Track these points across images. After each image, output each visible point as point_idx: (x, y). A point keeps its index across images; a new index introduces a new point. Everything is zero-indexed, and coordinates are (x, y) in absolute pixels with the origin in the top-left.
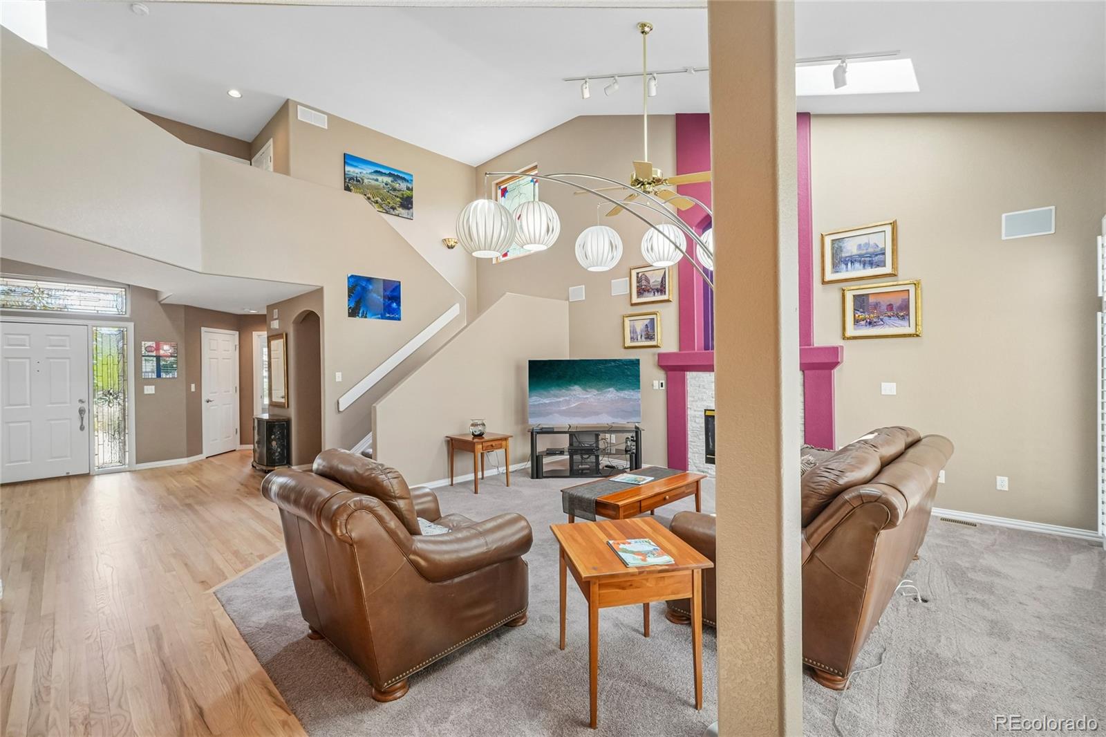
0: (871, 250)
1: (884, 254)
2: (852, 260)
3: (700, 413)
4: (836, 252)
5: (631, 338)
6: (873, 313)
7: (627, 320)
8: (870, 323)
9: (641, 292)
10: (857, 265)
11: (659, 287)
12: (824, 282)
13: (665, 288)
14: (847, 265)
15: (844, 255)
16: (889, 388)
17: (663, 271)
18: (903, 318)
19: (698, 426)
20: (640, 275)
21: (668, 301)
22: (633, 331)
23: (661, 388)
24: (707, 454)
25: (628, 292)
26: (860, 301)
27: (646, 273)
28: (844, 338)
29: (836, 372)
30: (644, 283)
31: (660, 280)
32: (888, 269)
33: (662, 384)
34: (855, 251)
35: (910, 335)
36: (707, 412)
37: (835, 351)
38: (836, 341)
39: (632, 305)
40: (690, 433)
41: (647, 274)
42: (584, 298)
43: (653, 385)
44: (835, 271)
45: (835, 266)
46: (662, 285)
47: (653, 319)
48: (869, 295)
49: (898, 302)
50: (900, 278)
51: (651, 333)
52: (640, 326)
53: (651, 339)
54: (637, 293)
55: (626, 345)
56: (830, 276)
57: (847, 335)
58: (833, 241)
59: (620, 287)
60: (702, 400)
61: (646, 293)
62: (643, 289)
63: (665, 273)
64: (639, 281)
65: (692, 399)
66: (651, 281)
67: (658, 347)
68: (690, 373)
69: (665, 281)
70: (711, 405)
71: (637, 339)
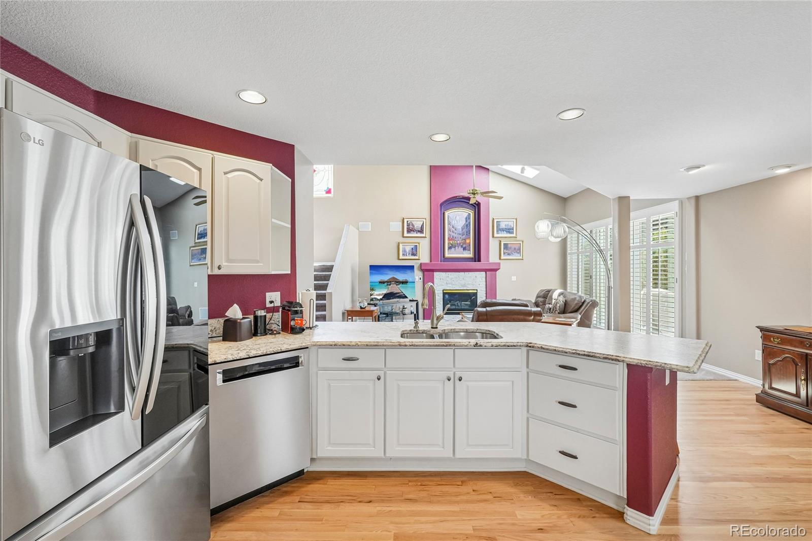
0: (509, 227)
1: (513, 229)
2: (503, 230)
3: (441, 291)
4: (498, 225)
5: (403, 254)
6: (510, 250)
7: (401, 245)
8: (509, 254)
9: (409, 231)
10: (505, 232)
12: (493, 237)
13: (423, 231)
14: (501, 231)
15: (500, 227)
16: (514, 278)
18: (518, 253)
19: (440, 297)
20: (409, 222)
22: (404, 251)
23: (420, 280)
24: (444, 310)
25: (401, 230)
26: (506, 246)
28: (500, 259)
29: (498, 272)
30: (411, 226)
31: (420, 226)
32: (514, 235)
33: (421, 278)
34: (504, 227)
35: (521, 259)
36: (444, 291)
37: (499, 264)
38: (497, 261)
39: (403, 237)
40: (436, 301)
41: (413, 223)
42: (370, 230)
44: (498, 233)
45: (497, 231)
46: (421, 229)
47: (417, 246)
48: (508, 244)
49: (517, 248)
50: (518, 239)
51: (415, 253)
52: (408, 249)
53: (415, 255)
54: (407, 231)
55: (400, 258)
56: (496, 235)
57: (502, 258)
58: (497, 222)
59: (396, 226)
60: (443, 285)
61: (412, 232)
62: (411, 230)
63: (423, 223)
64: (408, 225)
65: (437, 285)
66: (415, 226)
67: (420, 259)
68: (436, 273)
69: (423, 227)
70: (446, 287)
71: (407, 255)
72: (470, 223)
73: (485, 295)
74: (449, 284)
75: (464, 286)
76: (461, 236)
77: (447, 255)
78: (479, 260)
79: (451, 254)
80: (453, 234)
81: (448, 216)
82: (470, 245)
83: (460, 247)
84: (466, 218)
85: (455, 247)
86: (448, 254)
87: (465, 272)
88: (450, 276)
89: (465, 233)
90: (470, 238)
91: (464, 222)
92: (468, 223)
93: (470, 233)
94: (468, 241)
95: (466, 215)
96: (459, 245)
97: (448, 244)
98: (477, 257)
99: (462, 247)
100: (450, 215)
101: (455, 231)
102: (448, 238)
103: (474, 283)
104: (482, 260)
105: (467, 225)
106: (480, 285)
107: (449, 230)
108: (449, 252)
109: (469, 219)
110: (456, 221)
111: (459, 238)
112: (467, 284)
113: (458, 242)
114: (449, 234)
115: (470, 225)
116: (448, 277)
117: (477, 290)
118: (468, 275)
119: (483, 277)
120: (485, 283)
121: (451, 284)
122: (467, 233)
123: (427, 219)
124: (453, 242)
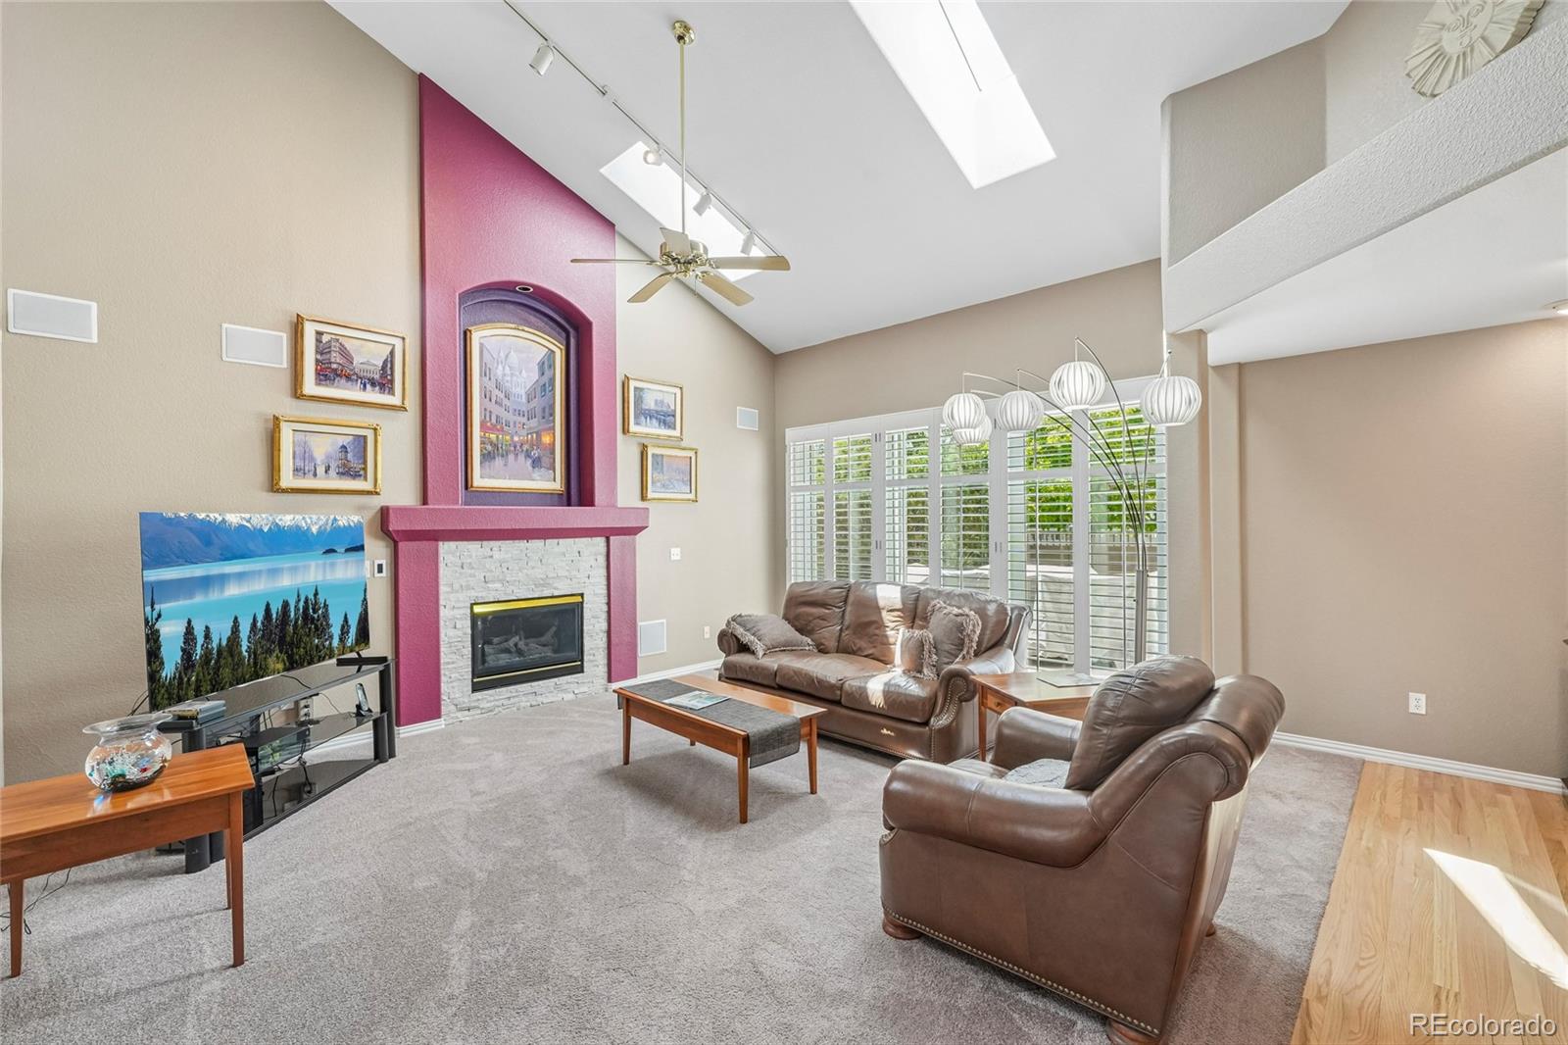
0: (665, 409)
1: (674, 416)
2: (649, 415)
3: (462, 611)
4: (639, 400)
5: (296, 470)
6: (666, 476)
7: (287, 431)
8: (664, 485)
9: (325, 374)
10: (654, 421)
11: (377, 377)
12: (626, 432)
13: (392, 382)
14: (646, 418)
15: (644, 407)
16: (676, 553)
17: (390, 348)
18: (686, 483)
19: (460, 633)
20: (325, 339)
21: (398, 408)
22: (305, 455)
23: (377, 575)
24: (473, 677)
25: (284, 362)
26: (658, 461)
27: (342, 339)
28: (643, 498)
29: (640, 538)
30: (336, 357)
31: (380, 364)
32: (677, 433)
34: (652, 406)
35: (692, 501)
36: (475, 607)
37: (647, 513)
38: (638, 504)
39: (298, 396)
40: (443, 648)
41: (349, 345)
42: (95, 340)
44: (636, 423)
45: (636, 417)
46: (384, 374)
47: (365, 437)
48: (663, 456)
49: (683, 468)
51: (355, 464)
52: (323, 448)
53: (356, 476)
54: (318, 373)
55: (284, 483)
56: (633, 428)
57: (650, 495)
58: (636, 389)
59: (257, 346)
60: (468, 588)
61: (343, 381)
62: (335, 370)
63: (392, 353)
64: (322, 350)
65: (449, 589)
66: (357, 360)
67: (377, 493)
68: (446, 543)
69: (392, 368)
70: (484, 594)
71: (315, 475)
72: (552, 380)
73: (605, 608)
74: (493, 582)
75: (543, 583)
76: (525, 420)
78: (586, 502)
79: (490, 477)
80: (497, 410)
81: (482, 346)
82: (553, 452)
83: (521, 457)
84: (541, 365)
85: (505, 455)
86: (482, 477)
87: (545, 539)
88: (497, 555)
89: (539, 412)
90: (553, 428)
91: (535, 376)
92: (545, 379)
93: (552, 414)
94: (546, 439)
95: (542, 352)
96: (516, 449)
97: (482, 443)
98: (579, 488)
99: (528, 455)
100: (490, 344)
101: (505, 402)
102: (483, 423)
103: (575, 573)
104: (597, 501)
105: (545, 388)
106: (592, 580)
107: (486, 395)
108: (487, 470)
109: (550, 367)
110: (507, 368)
111: (518, 425)
112: (553, 578)
113: (516, 439)
114: (485, 410)
115: (553, 389)
116: (491, 557)
117: (582, 595)
118: (557, 549)
119: (600, 554)
120: (604, 572)
121: (501, 581)
122: (544, 411)
123: (407, 341)
124: (497, 437)
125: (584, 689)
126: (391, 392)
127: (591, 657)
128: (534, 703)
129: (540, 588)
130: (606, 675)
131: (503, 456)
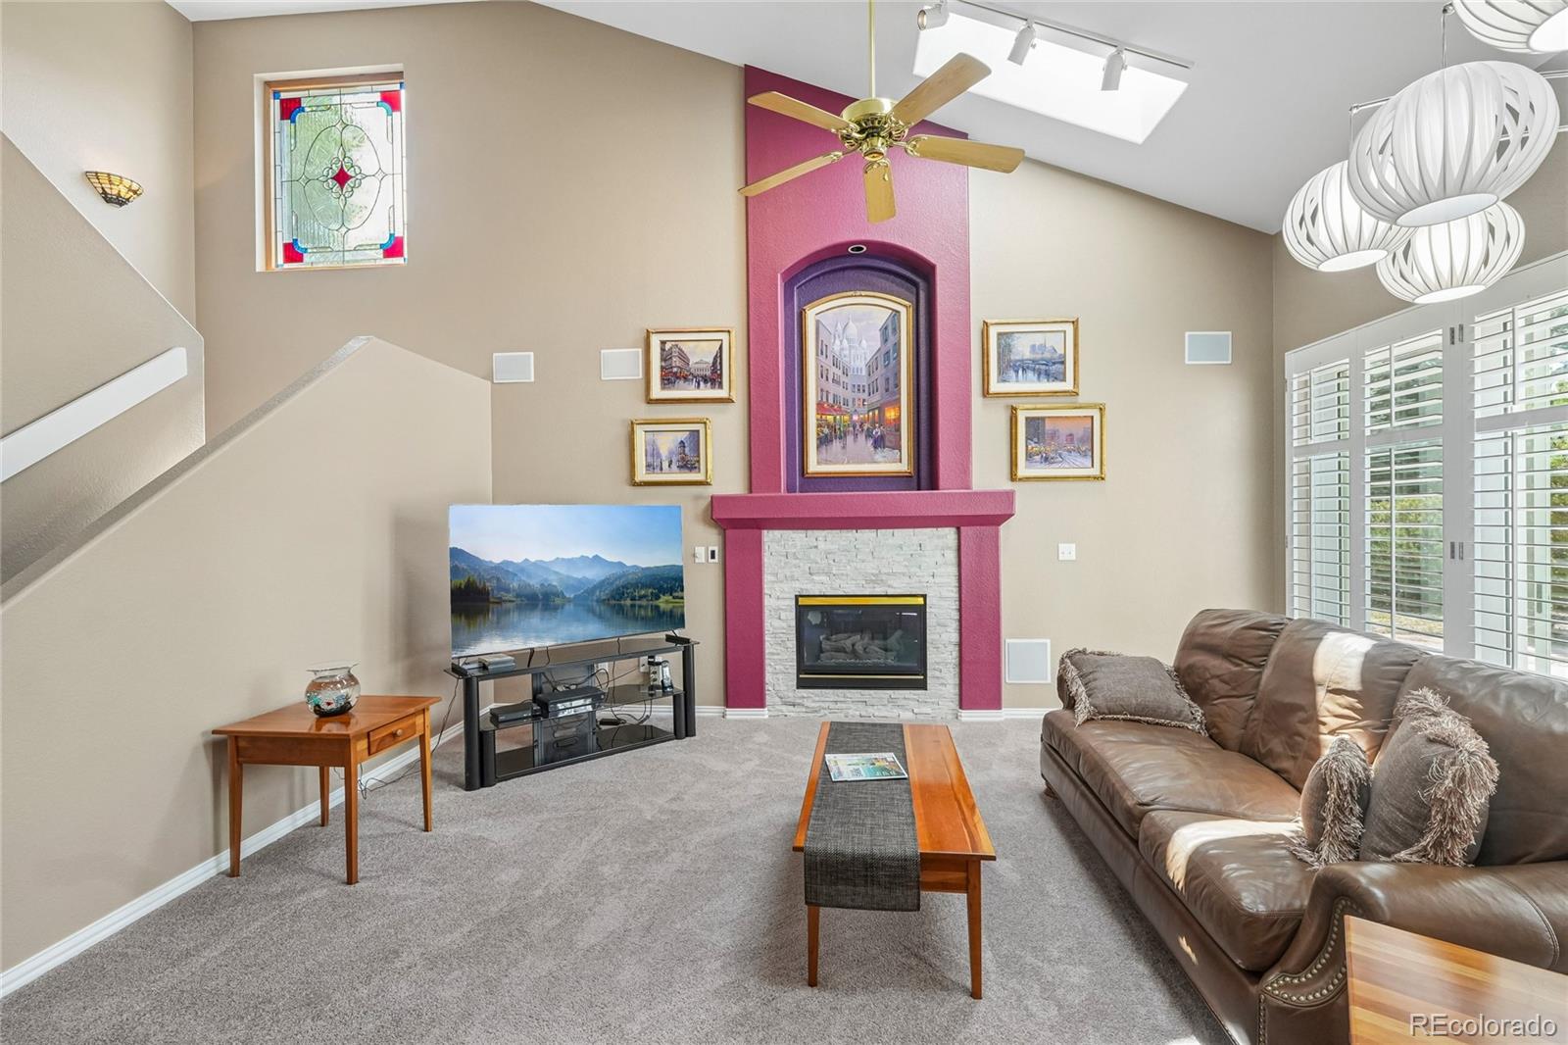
0: (1047, 355)
2: (1022, 367)
3: (787, 602)
4: (1005, 349)
5: (648, 466)
6: (1050, 445)
7: (639, 432)
8: (1046, 459)
9: (669, 378)
10: (1030, 374)
11: (708, 373)
12: (986, 393)
13: (721, 376)
14: (1017, 372)
15: (1013, 357)
16: (1068, 551)
17: (718, 344)
19: (784, 625)
20: (668, 346)
21: (729, 400)
22: (653, 452)
23: (710, 560)
24: (799, 673)
25: (641, 375)
26: (1035, 426)
27: (680, 344)
28: (1013, 477)
29: (1004, 529)
30: (676, 361)
31: (711, 360)
32: (1068, 385)
33: (713, 553)
34: (1027, 355)
35: (1095, 478)
36: (800, 599)
37: (1009, 496)
38: (1006, 485)
39: (650, 401)
40: (768, 638)
41: (685, 347)
42: (533, 380)
43: (694, 556)
44: (1002, 380)
45: (1001, 372)
46: (714, 371)
47: (698, 431)
48: (1043, 419)
49: (1079, 432)
50: (1081, 399)
51: (691, 458)
52: (667, 443)
53: (692, 468)
54: (663, 379)
55: (638, 479)
56: (995, 386)
57: (1020, 474)
58: (1000, 335)
59: (622, 364)
60: (793, 578)
61: (681, 382)
62: (675, 373)
63: (721, 348)
64: (666, 357)
65: (773, 578)
66: (693, 360)
67: (708, 484)
68: (771, 532)
69: (721, 363)
70: (809, 586)
71: (661, 469)
72: (897, 346)
73: (955, 615)
74: (821, 574)
75: (876, 579)
76: (865, 396)
77: (814, 466)
78: (933, 484)
79: (827, 462)
80: (833, 389)
81: (818, 322)
82: (898, 430)
83: (862, 438)
84: (885, 329)
85: (842, 437)
86: (819, 463)
87: (878, 528)
88: (822, 545)
89: (881, 384)
90: (899, 400)
91: (877, 344)
92: (890, 345)
93: (897, 385)
94: (891, 414)
95: (882, 317)
96: (857, 428)
97: (819, 426)
98: (926, 473)
99: (869, 435)
100: (824, 319)
101: (843, 379)
102: (820, 405)
103: (912, 570)
104: (941, 483)
105: (889, 355)
106: (937, 580)
107: (822, 374)
108: (824, 455)
109: (894, 330)
110: (845, 342)
111: (857, 402)
112: (888, 574)
113: (855, 418)
114: (822, 390)
115: (899, 355)
116: (816, 547)
117: (924, 597)
118: (891, 541)
119: (949, 548)
120: (954, 570)
121: (828, 574)
122: (887, 379)
123: (733, 334)
124: (835, 418)
125: (927, 709)
126: (721, 386)
127: (937, 674)
128: (863, 714)
129: (871, 585)
130: (957, 698)
131: (840, 438)
